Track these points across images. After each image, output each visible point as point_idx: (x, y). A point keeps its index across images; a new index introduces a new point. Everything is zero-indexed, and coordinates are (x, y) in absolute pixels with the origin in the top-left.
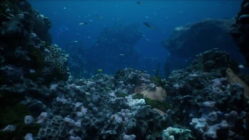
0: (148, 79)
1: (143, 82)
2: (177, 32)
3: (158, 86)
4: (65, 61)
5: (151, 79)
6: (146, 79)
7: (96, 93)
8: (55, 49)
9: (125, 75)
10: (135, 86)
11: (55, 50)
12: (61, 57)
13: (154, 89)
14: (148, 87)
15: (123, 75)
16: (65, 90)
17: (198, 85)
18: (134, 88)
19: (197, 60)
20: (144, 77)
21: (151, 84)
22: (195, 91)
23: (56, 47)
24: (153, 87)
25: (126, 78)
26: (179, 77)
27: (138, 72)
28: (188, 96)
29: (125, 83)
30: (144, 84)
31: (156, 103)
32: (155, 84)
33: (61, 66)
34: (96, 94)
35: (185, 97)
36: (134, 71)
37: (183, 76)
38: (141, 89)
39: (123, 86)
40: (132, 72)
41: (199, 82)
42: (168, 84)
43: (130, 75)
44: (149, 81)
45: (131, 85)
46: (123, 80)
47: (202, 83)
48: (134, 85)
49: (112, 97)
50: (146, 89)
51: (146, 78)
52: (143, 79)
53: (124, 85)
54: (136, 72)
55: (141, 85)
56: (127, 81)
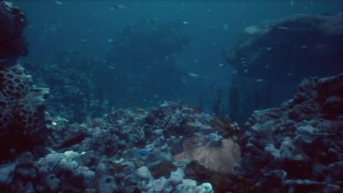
0: (207, 123)
1: (198, 129)
2: (247, 36)
3: (226, 137)
4: (40, 104)
5: (212, 123)
6: (203, 124)
7: (107, 177)
8: (16, 76)
9: (164, 116)
10: (184, 139)
11: (17, 81)
12: (31, 94)
13: (218, 145)
14: (207, 141)
15: (162, 117)
16: (35, 175)
17: (324, 154)
18: (181, 143)
19: (303, 94)
20: (200, 121)
21: (213, 134)
22: (319, 168)
23: (20, 73)
24: (217, 139)
25: (167, 123)
26: (273, 129)
27: (188, 112)
28: (307, 182)
29: (166, 134)
30: (199, 134)
31: (229, 181)
32: (220, 134)
33: (28, 116)
34: (108, 181)
35: (300, 182)
36: (180, 109)
37: (282, 128)
38: (194, 143)
39: (161, 140)
40: (178, 112)
41: (325, 148)
42: (252, 142)
43: (174, 117)
44: (209, 127)
45: (177, 137)
46: (162, 128)
47: (331, 149)
48: (181, 137)
49: (143, 179)
50: (204, 144)
51: (203, 121)
52: (198, 124)
53: (163, 137)
54: (184, 112)
55: (192, 135)
56: (169, 129)
